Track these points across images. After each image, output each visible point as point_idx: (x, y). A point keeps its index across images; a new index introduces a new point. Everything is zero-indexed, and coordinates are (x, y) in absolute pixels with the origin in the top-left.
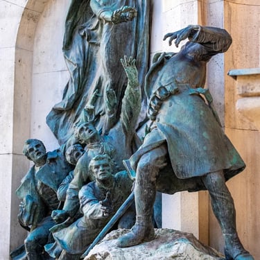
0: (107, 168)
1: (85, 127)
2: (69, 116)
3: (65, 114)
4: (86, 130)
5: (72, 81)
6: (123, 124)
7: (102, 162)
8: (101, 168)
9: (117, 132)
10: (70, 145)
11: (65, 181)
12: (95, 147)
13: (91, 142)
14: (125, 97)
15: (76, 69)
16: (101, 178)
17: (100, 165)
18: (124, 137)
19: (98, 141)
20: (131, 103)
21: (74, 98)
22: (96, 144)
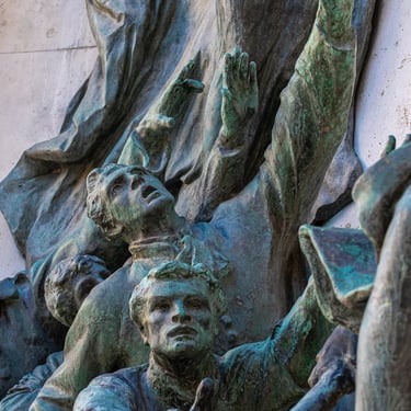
0: (202, 314)
1: (131, 177)
2: (75, 183)
3: (61, 179)
4: (134, 186)
5: (100, 74)
6: (271, 186)
7: (184, 287)
8: (177, 310)
9: (244, 213)
10: (64, 257)
11: (30, 381)
12: (160, 250)
13: (147, 232)
14: (294, 78)
15: (119, 31)
16: (172, 346)
17: (173, 298)
18: (269, 233)
19: (172, 230)
20: (315, 101)
21: (99, 121)
22: (162, 241)
